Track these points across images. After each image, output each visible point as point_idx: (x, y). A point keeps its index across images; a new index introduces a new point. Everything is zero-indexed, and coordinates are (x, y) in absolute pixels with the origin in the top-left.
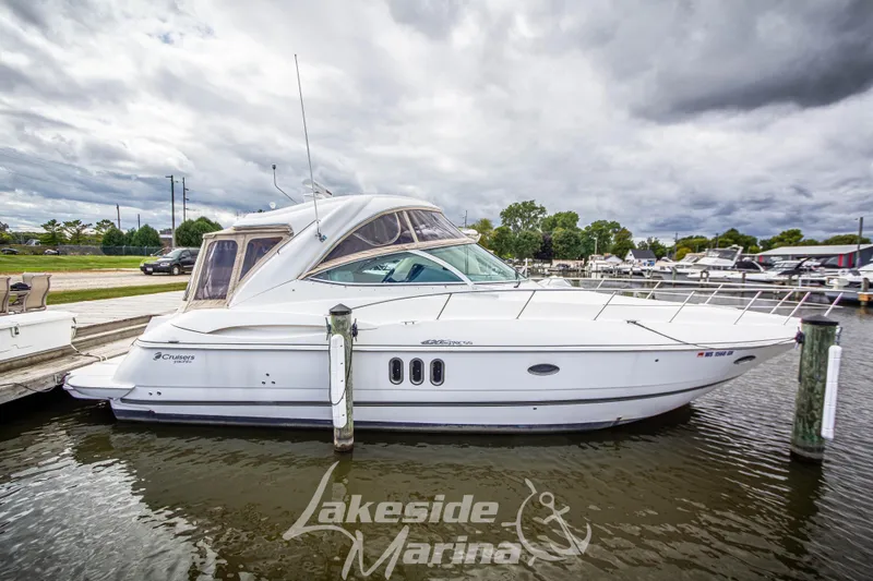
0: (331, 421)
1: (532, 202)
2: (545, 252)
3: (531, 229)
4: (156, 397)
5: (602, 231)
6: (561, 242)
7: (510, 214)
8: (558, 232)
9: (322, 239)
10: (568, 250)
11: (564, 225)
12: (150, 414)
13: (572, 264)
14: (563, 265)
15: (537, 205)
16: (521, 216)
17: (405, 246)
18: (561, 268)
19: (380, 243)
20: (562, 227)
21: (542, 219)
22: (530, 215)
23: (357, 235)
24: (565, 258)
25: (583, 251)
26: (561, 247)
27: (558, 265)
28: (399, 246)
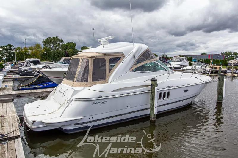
1: (57, 37)
4: (91, 120)
16: (53, 43)
17: (152, 60)
21: (62, 45)
22: (56, 43)
23: (142, 57)
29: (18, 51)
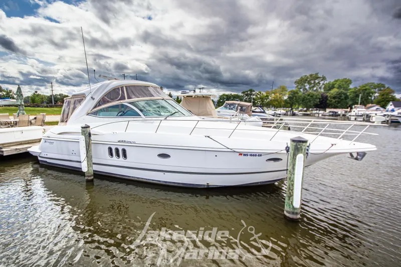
0: (81, 169)
1: (317, 74)
2: (323, 104)
3: (315, 91)
4: (46, 156)
5: (366, 89)
6: (334, 98)
7: (302, 82)
8: (334, 91)
9: (94, 99)
10: (339, 102)
11: (339, 87)
12: (46, 162)
13: (340, 111)
14: (332, 112)
15: (320, 75)
16: (309, 83)
17: (122, 101)
18: (331, 114)
19: (113, 100)
20: (338, 88)
21: (323, 84)
22: (315, 82)
23: (105, 97)
24: (336, 107)
25: (350, 103)
26: (334, 101)
27: (330, 112)
28: (119, 101)
29: (259, 96)
